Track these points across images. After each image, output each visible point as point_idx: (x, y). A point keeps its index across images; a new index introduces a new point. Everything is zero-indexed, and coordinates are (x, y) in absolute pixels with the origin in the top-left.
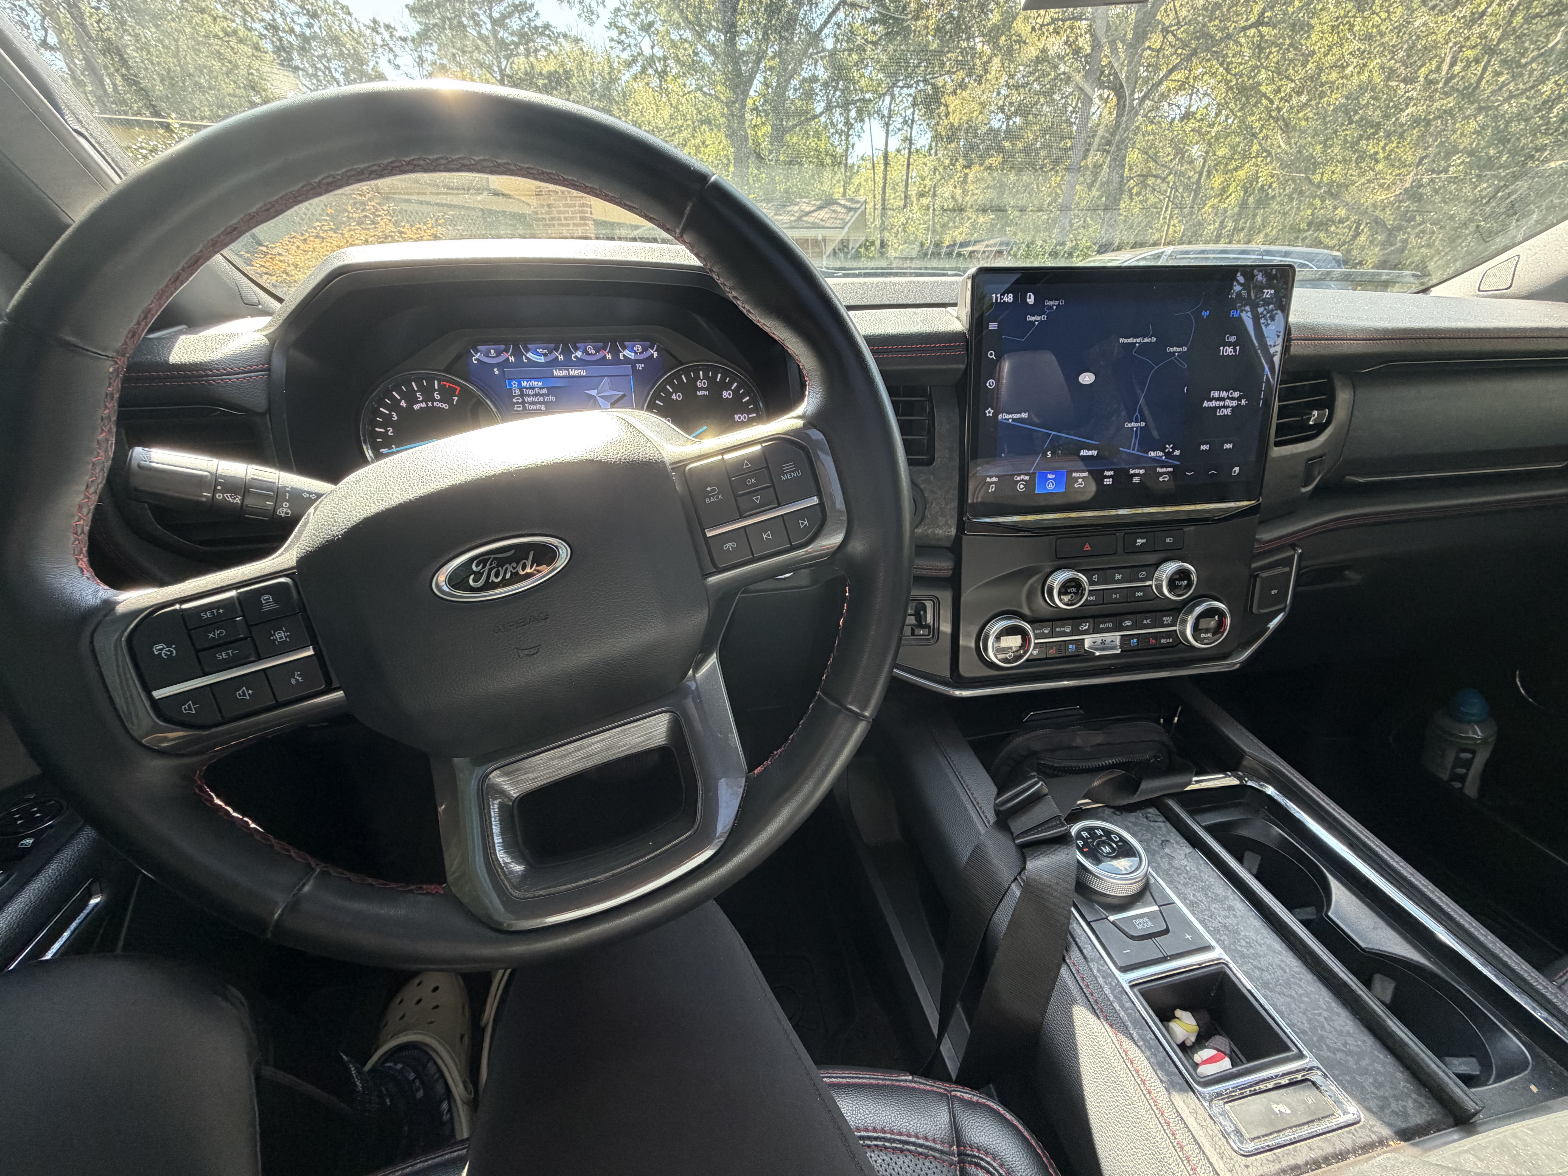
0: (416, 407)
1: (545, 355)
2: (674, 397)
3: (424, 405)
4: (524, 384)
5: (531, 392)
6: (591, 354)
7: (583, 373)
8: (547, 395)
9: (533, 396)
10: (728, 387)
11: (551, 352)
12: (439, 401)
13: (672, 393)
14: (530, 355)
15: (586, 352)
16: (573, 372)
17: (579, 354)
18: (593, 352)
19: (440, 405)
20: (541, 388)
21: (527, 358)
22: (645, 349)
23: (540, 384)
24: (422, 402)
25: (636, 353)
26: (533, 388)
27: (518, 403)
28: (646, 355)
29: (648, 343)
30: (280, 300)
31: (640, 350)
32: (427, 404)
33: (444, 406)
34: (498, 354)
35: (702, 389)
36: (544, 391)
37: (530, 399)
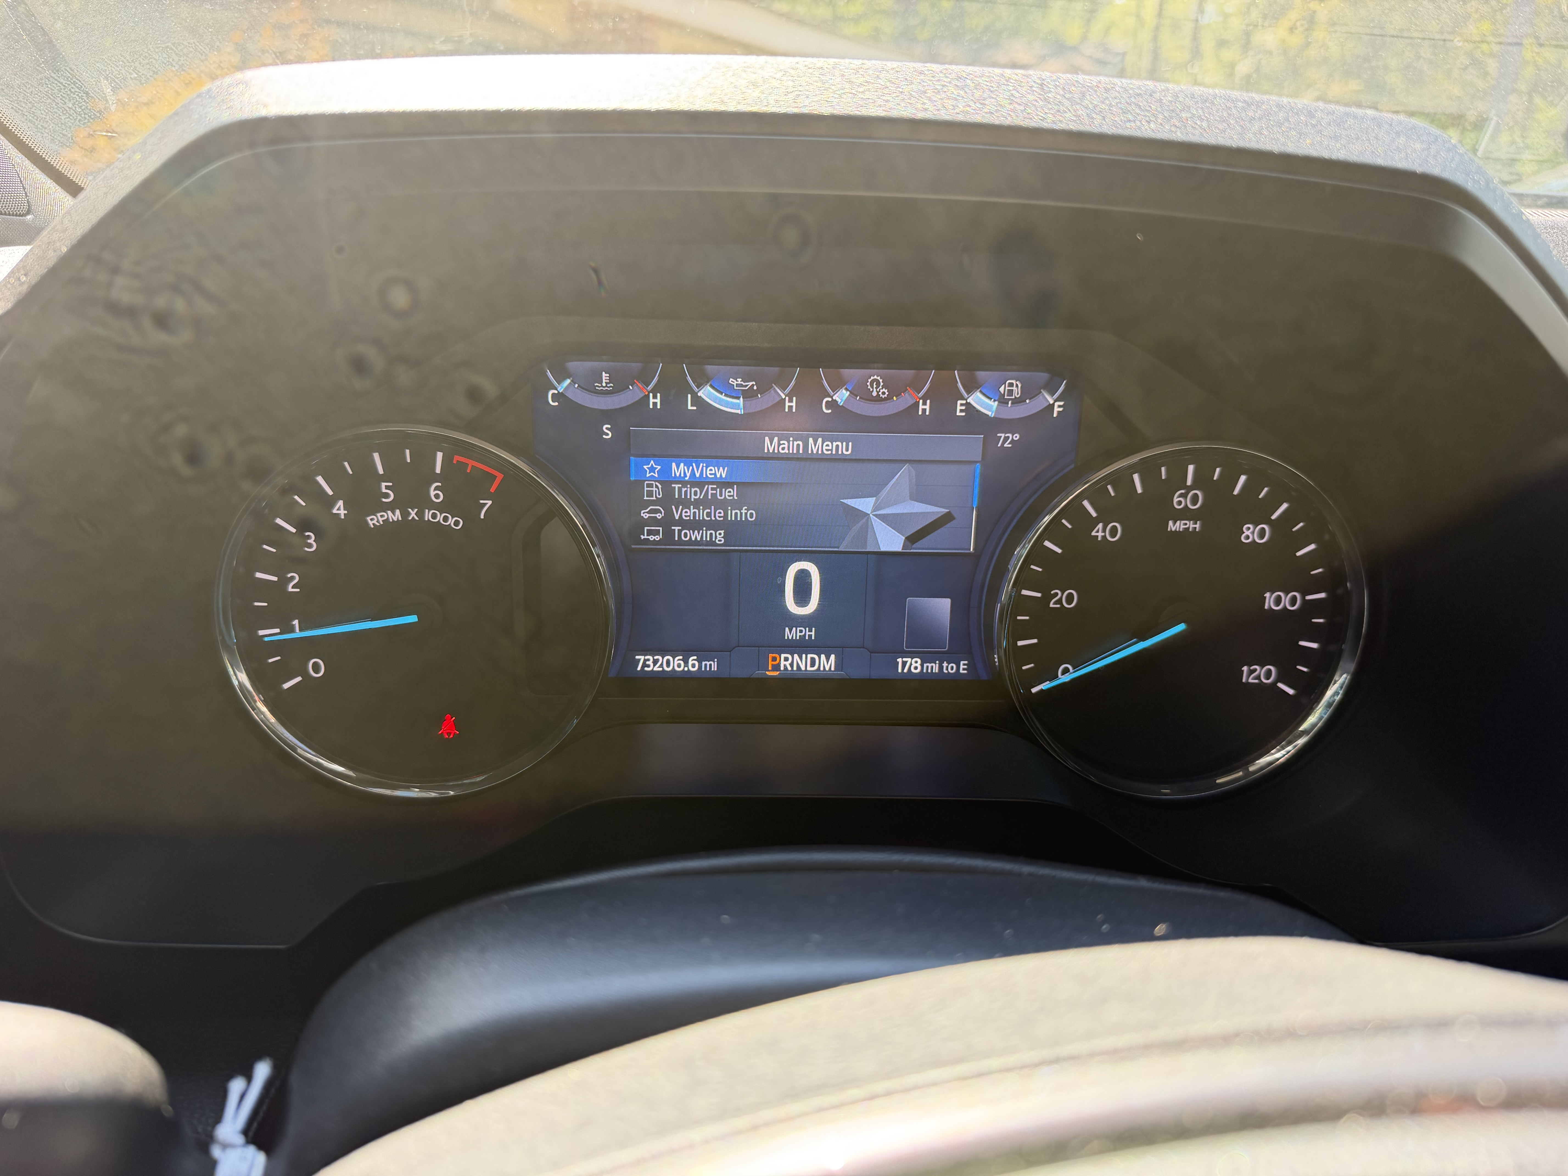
0: (374, 520)
1: (748, 395)
2: (1098, 532)
3: (397, 516)
4: (679, 470)
5: (694, 494)
6: (878, 399)
7: (845, 449)
8: (737, 505)
9: (697, 504)
10: (1260, 515)
11: (764, 388)
12: (441, 507)
13: (1094, 522)
14: (707, 393)
15: (860, 392)
16: (819, 446)
17: (842, 396)
18: (884, 392)
19: (440, 517)
20: (724, 484)
21: (697, 400)
22: (1029, 393)
23: (722, 473)
24: (391, 507)
25: (1002, 401)
26: (700, 483)
27: (654, 521)
28: (1032, 407)
29: (1043, 376)
30: (73, 189)
31: (1017, 392)
32: (405, 514)
33: (451, 521)
34: (619, 385)
35: (1185, 514)
36: (731, 494)
37: (688, 514)
